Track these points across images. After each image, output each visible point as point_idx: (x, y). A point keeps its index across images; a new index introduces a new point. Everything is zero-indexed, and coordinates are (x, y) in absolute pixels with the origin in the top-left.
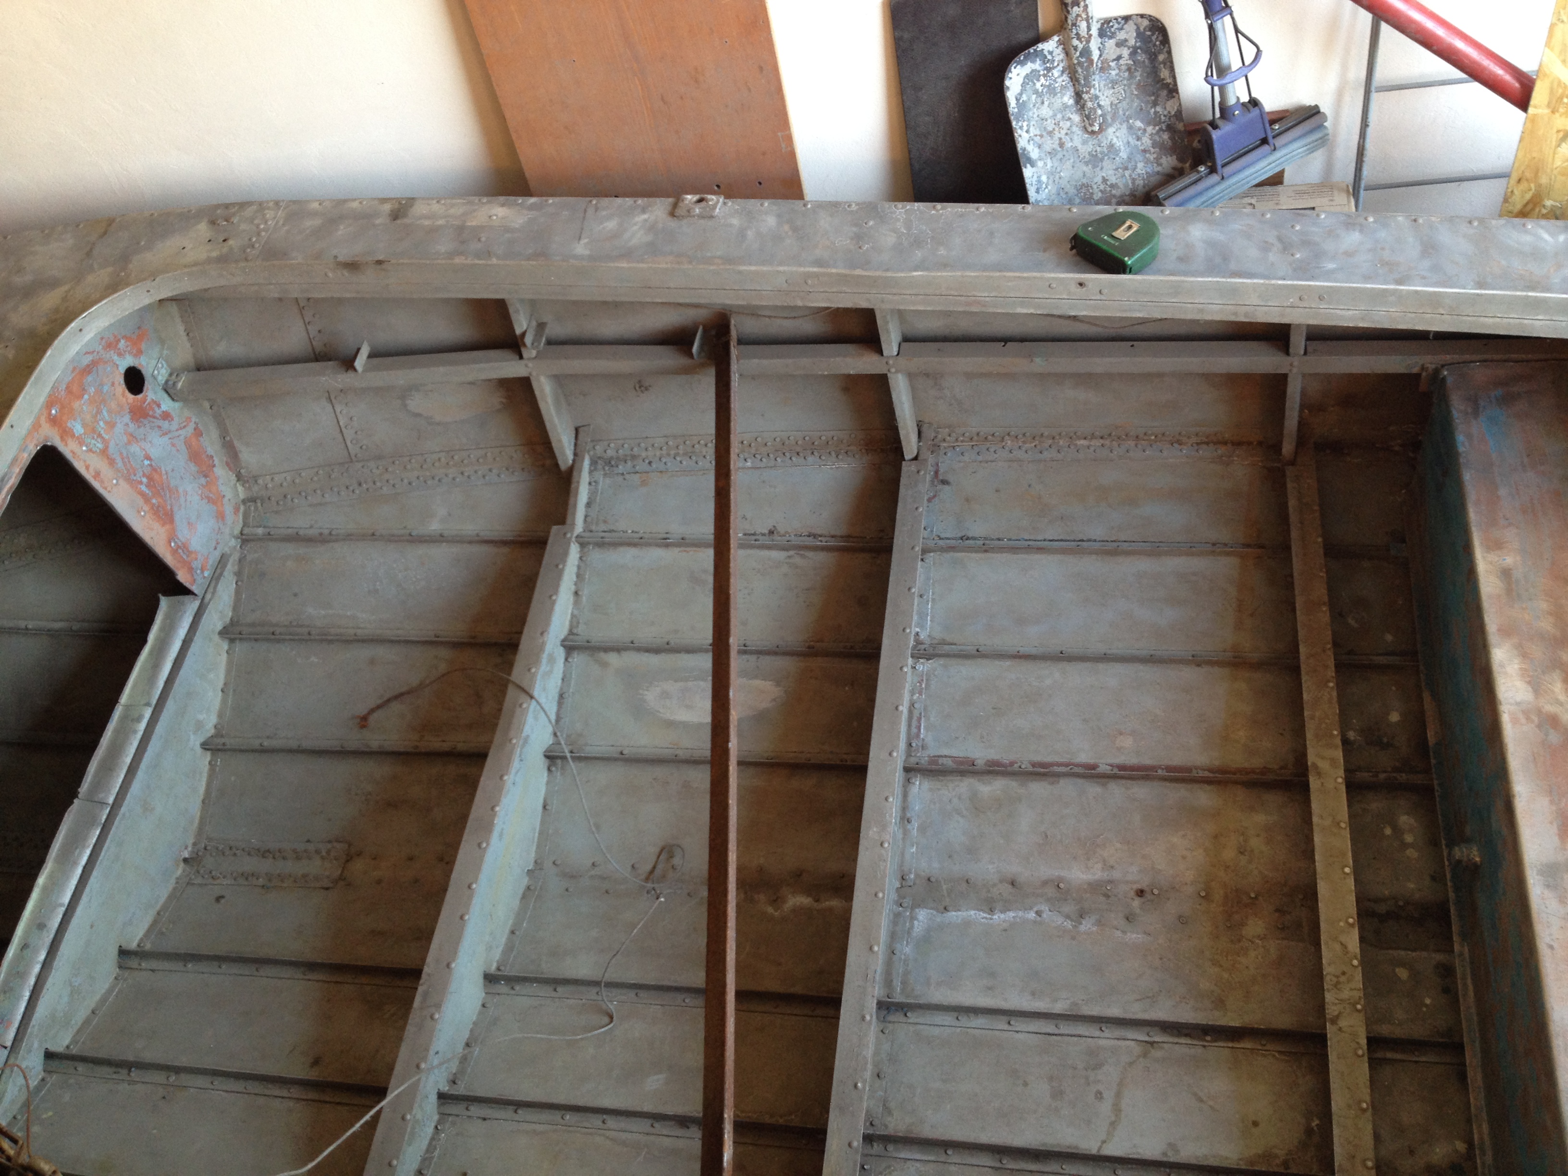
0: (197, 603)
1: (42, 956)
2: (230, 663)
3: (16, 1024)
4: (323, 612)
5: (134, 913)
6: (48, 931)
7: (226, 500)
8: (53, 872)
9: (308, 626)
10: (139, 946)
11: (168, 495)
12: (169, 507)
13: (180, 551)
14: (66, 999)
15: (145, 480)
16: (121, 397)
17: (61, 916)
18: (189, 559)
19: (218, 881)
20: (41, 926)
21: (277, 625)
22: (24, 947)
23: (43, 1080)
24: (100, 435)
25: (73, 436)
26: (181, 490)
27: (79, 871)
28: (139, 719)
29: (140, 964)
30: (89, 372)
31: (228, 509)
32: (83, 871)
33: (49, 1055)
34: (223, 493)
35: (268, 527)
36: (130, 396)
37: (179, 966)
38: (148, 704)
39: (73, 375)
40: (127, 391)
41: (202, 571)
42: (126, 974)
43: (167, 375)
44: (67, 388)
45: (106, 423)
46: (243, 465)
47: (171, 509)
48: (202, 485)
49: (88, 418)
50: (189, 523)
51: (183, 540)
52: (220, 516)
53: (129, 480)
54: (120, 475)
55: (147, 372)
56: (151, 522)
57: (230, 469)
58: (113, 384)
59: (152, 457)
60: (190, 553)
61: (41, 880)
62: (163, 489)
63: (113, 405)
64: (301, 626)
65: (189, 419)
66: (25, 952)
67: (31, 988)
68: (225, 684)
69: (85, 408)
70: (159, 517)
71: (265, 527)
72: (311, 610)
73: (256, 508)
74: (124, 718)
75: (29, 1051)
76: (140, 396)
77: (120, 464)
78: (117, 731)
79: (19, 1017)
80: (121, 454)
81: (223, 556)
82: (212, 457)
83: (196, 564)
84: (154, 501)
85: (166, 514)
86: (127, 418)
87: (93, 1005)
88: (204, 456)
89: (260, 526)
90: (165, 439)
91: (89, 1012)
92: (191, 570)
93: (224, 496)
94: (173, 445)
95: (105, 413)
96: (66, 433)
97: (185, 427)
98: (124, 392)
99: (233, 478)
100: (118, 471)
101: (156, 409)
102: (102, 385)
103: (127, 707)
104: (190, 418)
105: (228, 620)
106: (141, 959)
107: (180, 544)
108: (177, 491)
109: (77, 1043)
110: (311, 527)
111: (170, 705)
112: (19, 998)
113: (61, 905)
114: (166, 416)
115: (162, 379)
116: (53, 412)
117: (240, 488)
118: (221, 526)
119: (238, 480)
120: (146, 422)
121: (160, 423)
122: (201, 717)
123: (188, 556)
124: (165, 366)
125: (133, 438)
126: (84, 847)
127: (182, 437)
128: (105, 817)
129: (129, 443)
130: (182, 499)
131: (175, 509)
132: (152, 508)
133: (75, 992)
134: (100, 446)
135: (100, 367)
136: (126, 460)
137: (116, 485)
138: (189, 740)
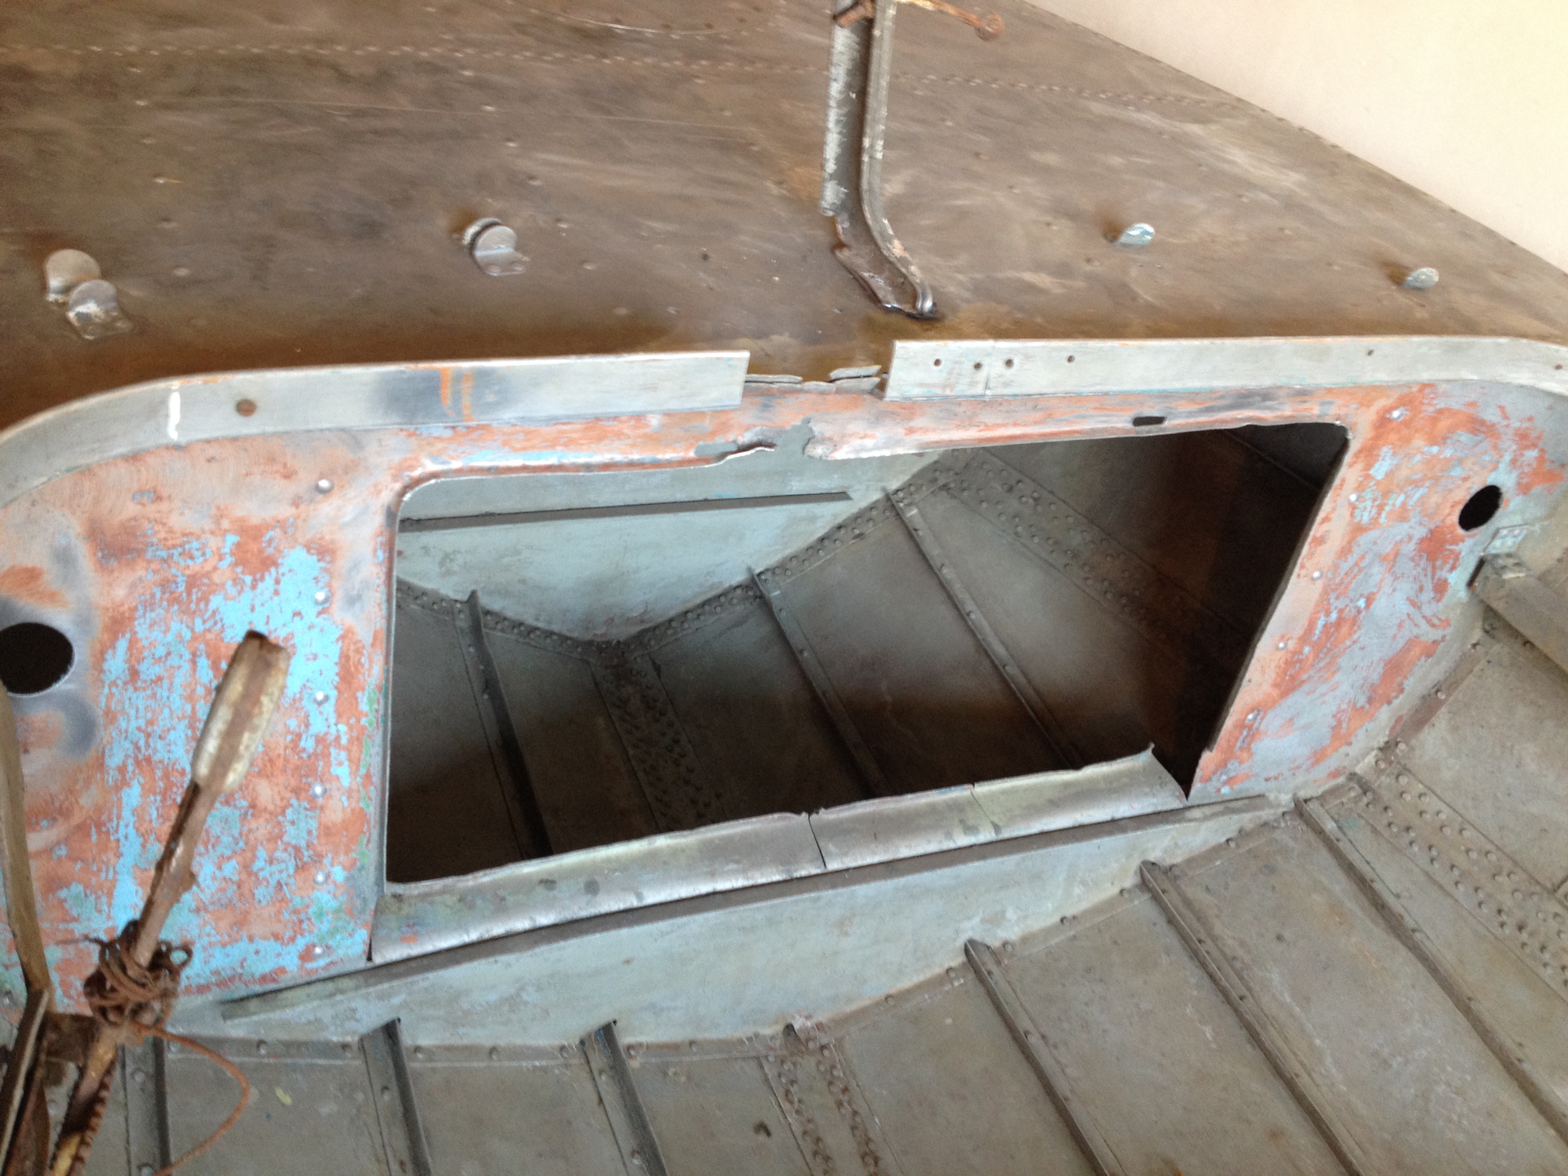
0: (1176, 804)
1: (545, 919)
2: (1110, 904)
3: (416, 950)
4: (1288, 1000)
5: (675, 1009)
6: (588, 903)
7: (1345, 749)
8: (683, 851)
9: (1249, 989)
10: (630, 1047)
11: (1321, 664)
12: (1305, 677)
13: (1245, 733)
14: (493, 997)
15: (1334, 616)
16: (1449, 504)
17: (622, 906)
18: (1238, 753)
19: (786, 1106)
20: (592, 888)
21: (1215, 939)
22: (548, 883)
23: (345, 1046)
24: (1381, 508)
25: (1368, 467)
26: (1338, 677)
27: (705, 888)
28: (969, 829)
29: (600, 1073)
30: (1474, 431)
31: (1332, 762)
32: (708, 895)
33: (390, 1030)
34: (1353, 739)
35: (1345, 834)
36: (1455, 517)
37: (627, 1142)
38: (997, 828)
39: (1463, 408)
40: (1460, 507)
41: (1225, 783)
42: (577, 1061)
43: (1506, 550)
44: (1440, 412)
45: (1404, 504)
46: (1413, 742)
47: (1303, 682)
48: (1355, 705)
49: (1403, 473)
50: (1291, 720)
51: (1262, 728)
52: (1319, 756)
53: (1326, 592)
54: (1330, 575)
55: (1502, 518)
56: (1273, 665)
57: (1393, 728)
58: (1465, 479)
59: (1372, 607)
60: (1247, 748)
61: (662, 841)
62: (1330, 650)
63: (1435, 499)
64: (1241, 978)
65: (1447, 623)
66: (540, 890)
67: (486, 936)
68: (1074, 918)
69: (1418, 458)
70: (1285, 673)
71: (1340, 828)
72: (1275, 977)
73: (1356, 800)
74: (956, 807)
75: (381, 997)
76: (1460, 531)
77: (1345, 566)
78: (933, 809)
79: (429, 947)
80: (1363, 557)
81: (1260, 796)
82: (1402, 691)
83: (1233, 767)
84: (1307, 649)
85: (1293, 678)
86: (1420, 532)
87: (502, 1043)
88: (1399, 679)
89: (1336, 822)
90: (1406, 608)
91: (488, 1043)
92: (1223, 765)
93: (1350, 744)
94: (1400, 626)
95: (1418, 495)
96: (1370, 453)
97: (1433, 626)
98: (1459, 503)
99: (1382, 740)
100: (1336, 567)
101: (1448, 566)
102: (1460, 461)
103: (974, 802)
104: (1449, 624)
105: (1168, 862)
106: (612, 1068)
107: (1256, 725)
108: (1334, 673)
109: (430, 1060)
110: (1398, 896)
111: (1009, 862)
112: (462, 927)
113: (639, 896)
114: (1441, 587)
115: (1498, 546)
116: (1396, 414)
117: (1370, 759)
118: (1304, 767)
119: (1381, 749)
120: (1423, 563)
121: (1429, 585)
122: (1011, 914)
123: (1241, 748)
124: (1520, 538)
125: (1391, 560)
126: (744, 872)
127: (1416, 631)
128: (803, 873)
129: (1383, 558)
130: (1323, 689)
131: (1306, 687)
132: (1294, 653)
133: (512, 1002)
134: (1366, 518)
135: (1486, 444)
136: (1356, 571)
137: (1313, 579)
138: (969, 918)
